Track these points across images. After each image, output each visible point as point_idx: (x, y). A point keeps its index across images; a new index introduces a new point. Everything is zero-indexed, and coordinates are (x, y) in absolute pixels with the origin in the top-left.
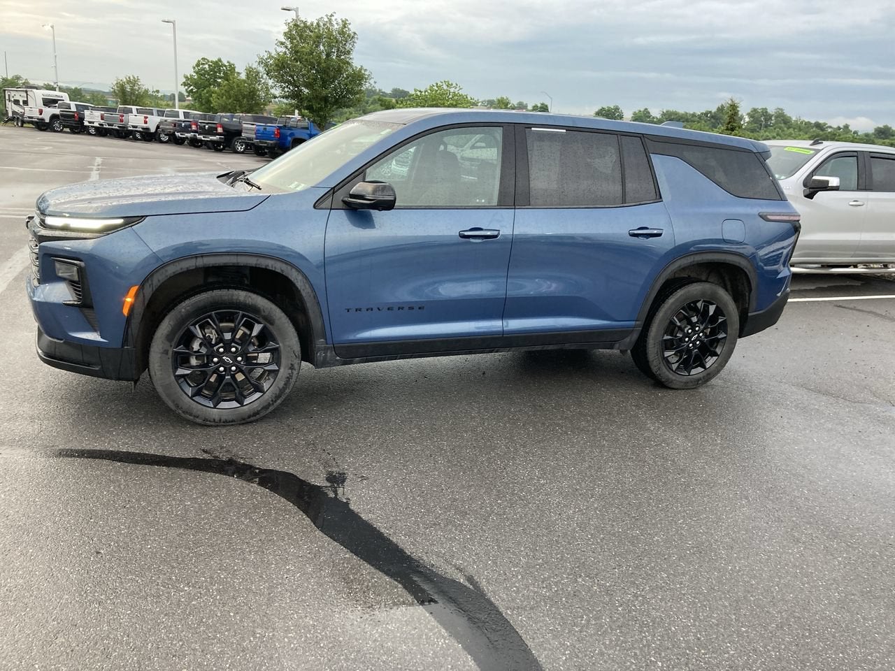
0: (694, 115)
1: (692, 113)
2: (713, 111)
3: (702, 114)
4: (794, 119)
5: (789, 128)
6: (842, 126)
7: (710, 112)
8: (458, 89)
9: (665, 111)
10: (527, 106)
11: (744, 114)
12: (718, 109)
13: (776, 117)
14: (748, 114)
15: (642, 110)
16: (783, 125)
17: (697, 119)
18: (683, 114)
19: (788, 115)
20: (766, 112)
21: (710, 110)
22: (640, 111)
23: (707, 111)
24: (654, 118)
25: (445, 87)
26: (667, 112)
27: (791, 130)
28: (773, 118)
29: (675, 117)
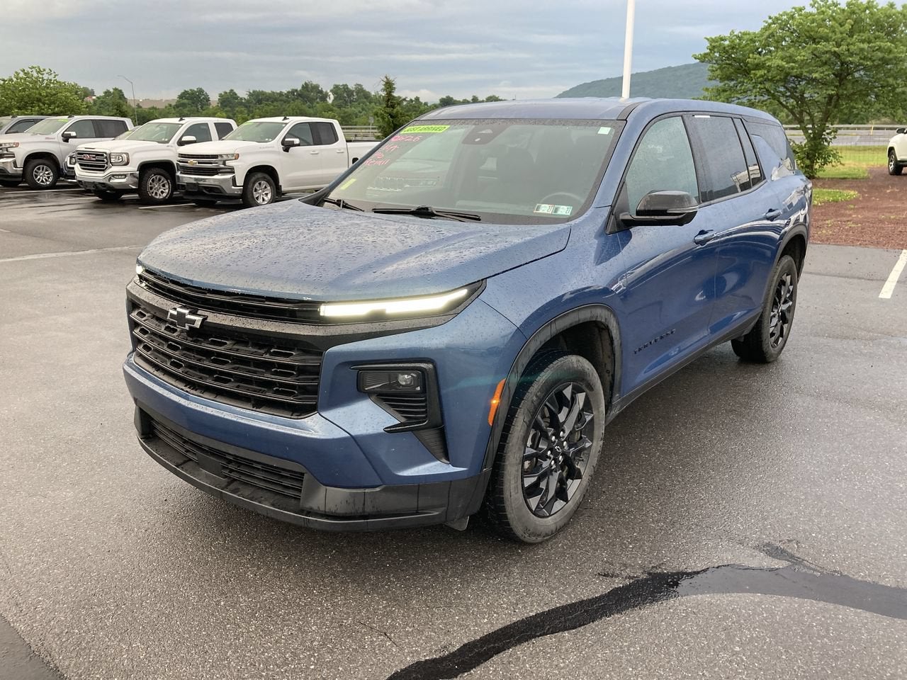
0: (281, 94)
1: (278, 92)
2: (299, 89)
3: (288, 92)
4: (373, 93)
5: (370, 103)
6: (413, 99)
7: (296, 90)
8: (53, 75)
9: (251, 92)
10: (94, 93)
11: (329, 91)
12: (303, 87)
13: (357, 93)
14: (331, 91)
15: (228, 91)
16: (365, 100)
17: (284, 98)
18: (270, 94)
19: (367, 90)
20: (348, 88)
21: (296, 88)
22: (226, 93)
23: (293, 90)
24: (241, 99)
25: (35, 75)
26: (254, 92)
27: (373, 104)
28: (355, 94)
29: (263, 97)
